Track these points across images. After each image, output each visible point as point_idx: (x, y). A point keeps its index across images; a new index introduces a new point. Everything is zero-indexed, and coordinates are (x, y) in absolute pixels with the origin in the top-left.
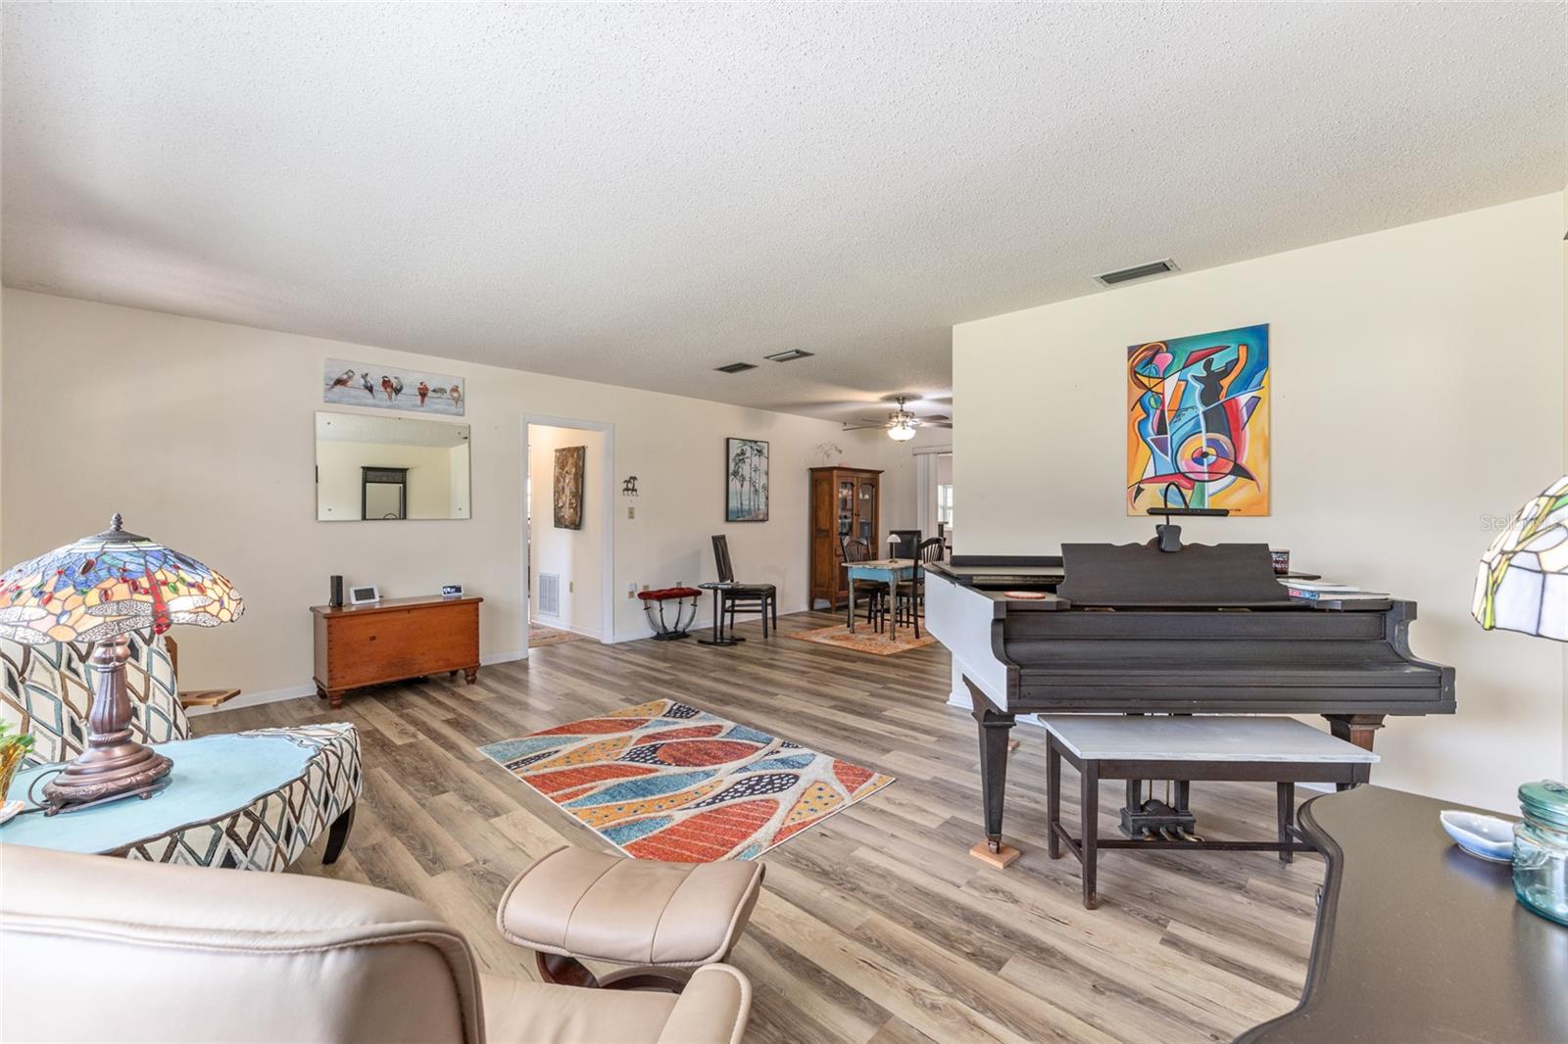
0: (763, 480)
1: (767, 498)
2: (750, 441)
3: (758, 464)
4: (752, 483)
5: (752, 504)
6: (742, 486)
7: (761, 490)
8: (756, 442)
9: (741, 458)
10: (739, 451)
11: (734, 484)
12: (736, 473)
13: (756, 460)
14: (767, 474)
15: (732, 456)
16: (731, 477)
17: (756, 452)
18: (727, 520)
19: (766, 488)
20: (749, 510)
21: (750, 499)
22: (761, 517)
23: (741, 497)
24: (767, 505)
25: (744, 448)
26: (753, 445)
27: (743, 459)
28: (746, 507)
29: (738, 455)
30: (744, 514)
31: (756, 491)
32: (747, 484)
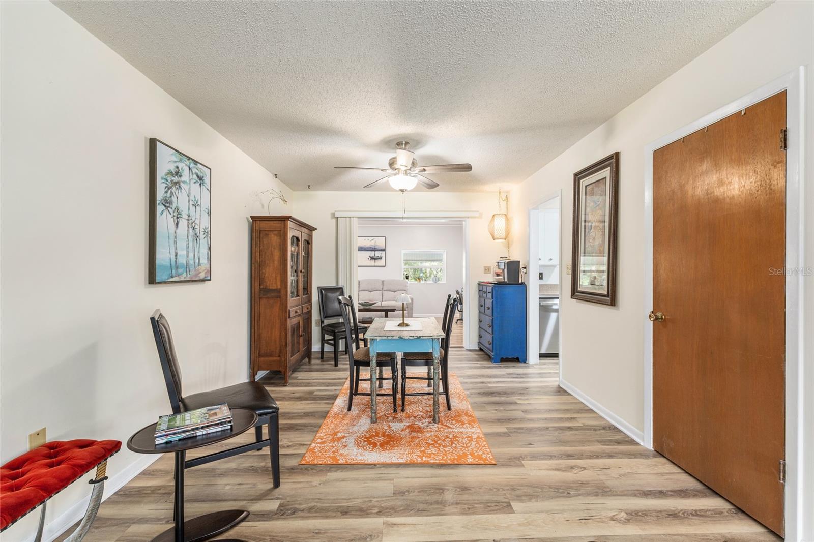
0: (205, 223)
1: (210, 248)
2: (189, 158)
3: (198, 198)
4: (192, 225)
5: (191, 255)
6: (177, 224)
7: (202, 236)
8: (196, 162)
9: (176, 179)
10: (172, 168)
11: (164, 220)
12: (167, 203)
13: (195, 188)
14: (209, 213)
15: (161, 172)
16: (159, 208)
17: (195, 177)
18: (152, 280)
19: (208, 233)
20: (187, 267)
21: (188, 247)
22: (202, 276)
23: (175, 242)
24: (210, 259)
25: (181, 165)
26: (192, 165)
27: (177, 183)
28: (182, 260)
29: (170, 173)
30: (180, 271)
31: (196, 236)
32: (183, 223)
